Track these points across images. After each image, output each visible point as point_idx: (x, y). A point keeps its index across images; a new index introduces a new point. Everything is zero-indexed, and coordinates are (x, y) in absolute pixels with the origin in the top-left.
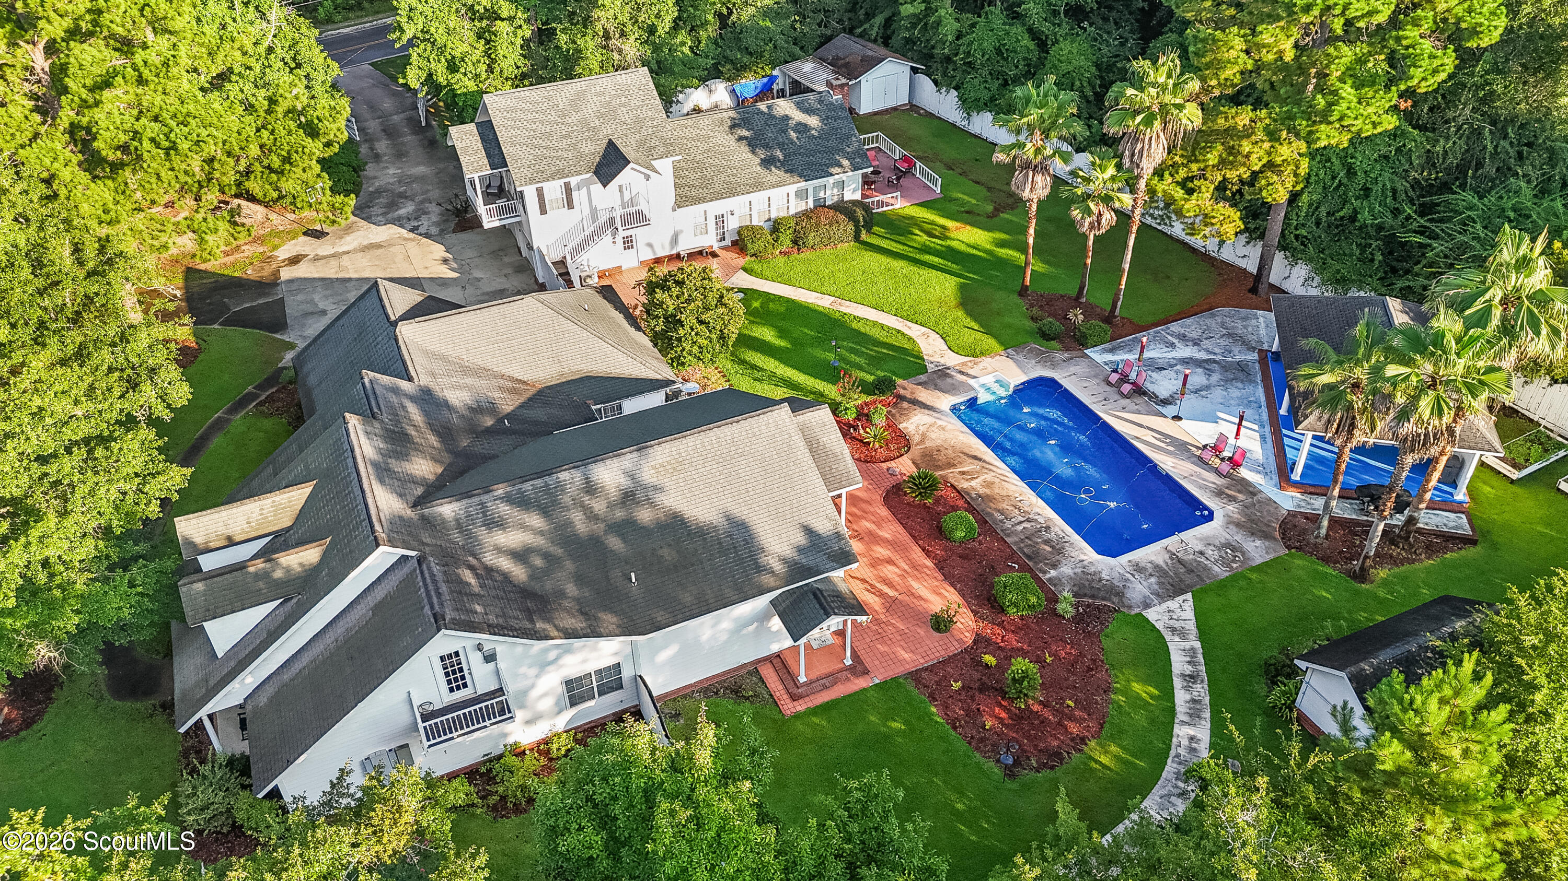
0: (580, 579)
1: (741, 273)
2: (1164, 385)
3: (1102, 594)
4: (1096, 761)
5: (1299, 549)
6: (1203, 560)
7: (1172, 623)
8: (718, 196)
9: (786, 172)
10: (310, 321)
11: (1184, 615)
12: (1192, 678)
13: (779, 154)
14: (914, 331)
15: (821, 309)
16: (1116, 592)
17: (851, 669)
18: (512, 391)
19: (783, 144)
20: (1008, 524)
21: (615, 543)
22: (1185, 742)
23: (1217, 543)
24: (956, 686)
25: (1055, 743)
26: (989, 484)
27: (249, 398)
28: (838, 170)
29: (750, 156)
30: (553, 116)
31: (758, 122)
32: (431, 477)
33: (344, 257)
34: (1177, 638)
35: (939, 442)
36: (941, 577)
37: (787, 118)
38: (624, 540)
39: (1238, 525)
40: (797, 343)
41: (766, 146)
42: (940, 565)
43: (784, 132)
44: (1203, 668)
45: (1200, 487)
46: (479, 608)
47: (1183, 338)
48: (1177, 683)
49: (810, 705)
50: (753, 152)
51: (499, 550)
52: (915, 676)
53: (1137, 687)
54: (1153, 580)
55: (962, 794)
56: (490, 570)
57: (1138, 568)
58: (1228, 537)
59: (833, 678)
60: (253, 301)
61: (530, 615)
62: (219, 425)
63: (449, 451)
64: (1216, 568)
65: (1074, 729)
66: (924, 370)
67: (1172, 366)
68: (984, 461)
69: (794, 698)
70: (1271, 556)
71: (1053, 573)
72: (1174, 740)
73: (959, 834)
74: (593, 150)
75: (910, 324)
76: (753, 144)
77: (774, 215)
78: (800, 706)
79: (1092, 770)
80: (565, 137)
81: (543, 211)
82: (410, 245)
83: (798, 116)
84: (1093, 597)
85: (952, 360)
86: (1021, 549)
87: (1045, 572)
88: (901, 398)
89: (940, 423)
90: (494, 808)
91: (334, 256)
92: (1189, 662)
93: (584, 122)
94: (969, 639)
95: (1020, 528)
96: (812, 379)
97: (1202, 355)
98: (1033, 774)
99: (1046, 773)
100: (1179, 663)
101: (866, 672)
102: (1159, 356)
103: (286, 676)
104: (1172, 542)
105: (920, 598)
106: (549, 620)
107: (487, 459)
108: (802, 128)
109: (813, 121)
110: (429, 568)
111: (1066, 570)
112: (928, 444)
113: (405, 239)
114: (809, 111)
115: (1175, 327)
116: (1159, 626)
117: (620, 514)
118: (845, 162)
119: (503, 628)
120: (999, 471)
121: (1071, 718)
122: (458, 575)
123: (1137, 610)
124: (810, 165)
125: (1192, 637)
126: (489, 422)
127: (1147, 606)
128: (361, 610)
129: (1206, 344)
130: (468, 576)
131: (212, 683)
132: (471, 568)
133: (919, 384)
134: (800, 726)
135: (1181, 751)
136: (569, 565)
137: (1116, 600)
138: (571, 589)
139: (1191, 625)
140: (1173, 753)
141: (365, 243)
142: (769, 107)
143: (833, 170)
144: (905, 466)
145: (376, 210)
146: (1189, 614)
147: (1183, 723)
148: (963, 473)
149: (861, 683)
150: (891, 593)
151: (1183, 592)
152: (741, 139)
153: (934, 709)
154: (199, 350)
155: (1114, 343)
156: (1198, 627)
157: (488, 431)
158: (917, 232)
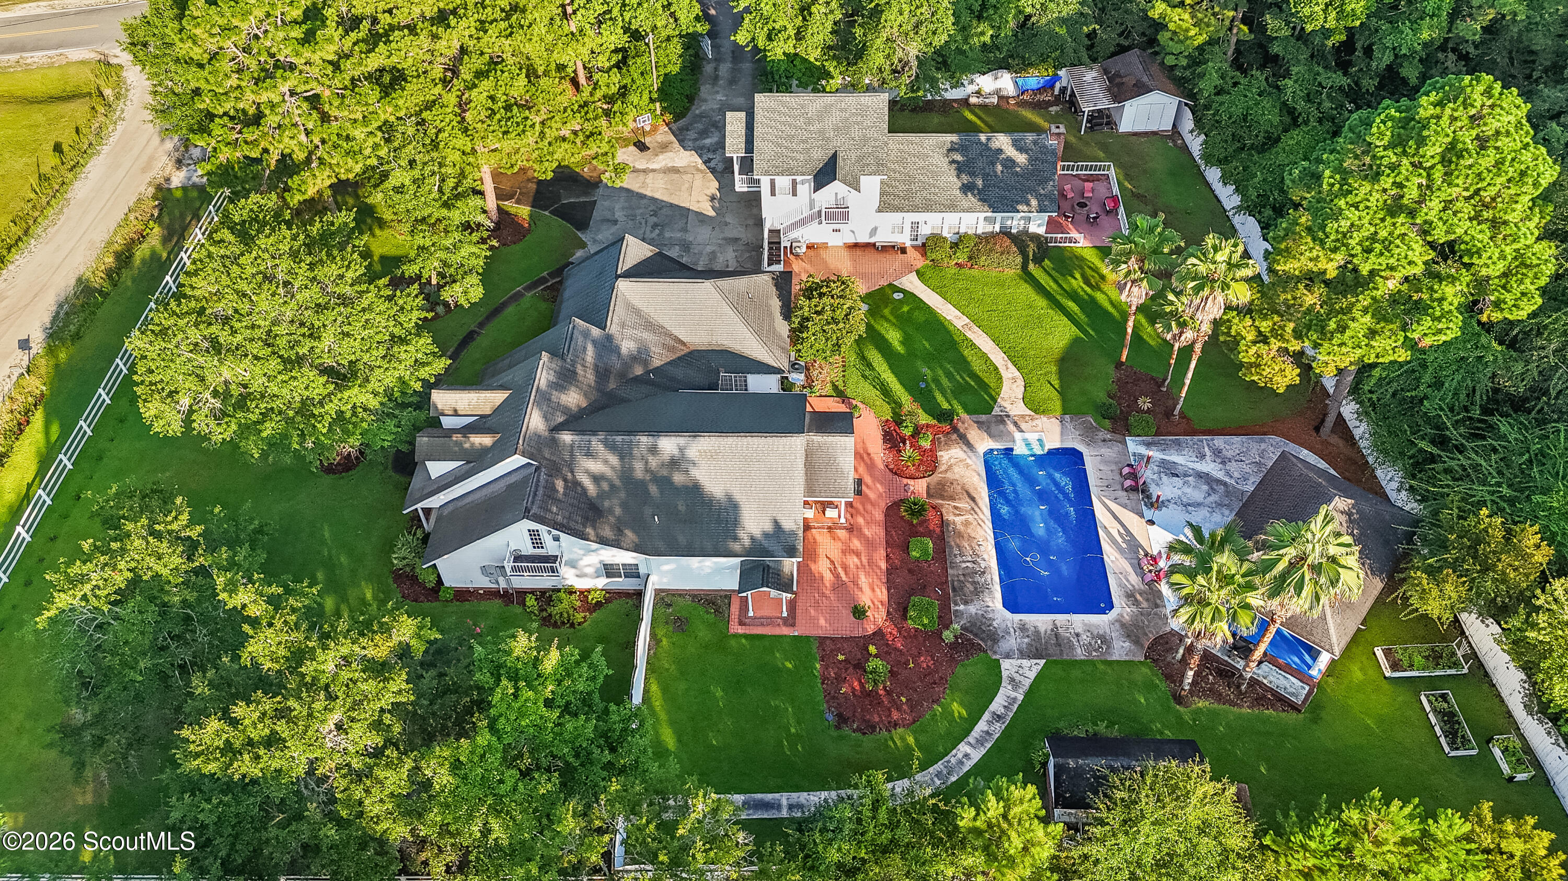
0: (624, 505)
1: (913, 277)
2: (1166, 489)
3: (984, 635)
4: (894, 742)
5: (1154, 661)
6: (1074, 641)
7: (1015, 675)
8: (915, 209)
9: (980, 200)
10: (604, 227)
11: (1028, 674)
12: (998, 717)
13: (980, 183)
14: (1009, 372)
15: (952, 328)
16: (994, 637)
17: (784, 619)
18: (671, 349)
19: (988, 174)
20: (958, 559)
21: (653, 489)
22: (960, 755)
23: (1095, 633)
24: (841, 657)
25: (877, 719)
26: (967, 524)
27: (543, 280)
28: (1025, 208)
29: (955, 179)
30: (801, 122)
31: (974, 152)
32: (574, 408)
33: (651, 175)
34: (1010, 687)
35: (957, 477)
36: (885, 580)
37: (1000, 151)
38: (662, 493)
39: (1123, 625)
40: (912, 353)
41: (972, 174)
42: (891, 572)
43: (993, 164)
44: (1011, 715)
45: (1120, 585)
46: (555, 509)
47: (1217, 453)
48: (986, 716)
49: (747, 632)
50: (958, 177)
51: (587, 472)
52: (822, 640)
53: (955, 706)
54: (1026, 640)
55: (799, 723)
56: (577, 484)
57: (1023, 628)
58: (1108, 631)
59: (769, 621)
60: (578, 197)
61: (586, 520)
62: (517, 297)
63: (599, 390)
64: (1079, 651)
65: (895, 715)
66: (988, 410)
67: (1185, 475)
68: (976, 504)
69: (741, 623)
70: (1127, 658)
71: (962, 607)
72: (954, 752)
73: (782, 746)
74: (820, 156)
75: (1010, 365)
76: (960, 169)
77: (962, 231)
78: (741, 630)
79: (888, 746)
80: (803, 142)
81: (773, 193)
82: (699, 176)
83: (1011, 152)
84: (976, 635)
85: (1018, 409)
86: (953, 581)
87: (956, 604)
88: (955, 429)
89: (969, 461)
90: (544, 619)
91: (644, 171)
92: (1005, 707)
93: (822, 132)
94: (870, 629)
95: (964, 565)
96: (903, 390)
97: (1220, 475)
98: (850, 732)
99: (859, 735)
100: (997, 705)
101: (793, 625)
102: (1183, 462)
103: (460, 504)
104: (1061, 618)
105: (861, 589)
106: (595, 528)
107: (623, 401)
108: (1010, 163)
109: (1021, 158)
110: (539, 475)
111: (972, 609)
112: (949, 475)
113: (698, 170)
114: (1021, 149)
115: (1219, 441)
116: (1005, 674)
117: (665, 473)
118: (1034, 202)
119: (564, 526)
120: (982, 516)
121: (899, 709)
122: (554, 484)
123: (998, 657)
124: (1003, 198)
125: (1021, 691)
126: (639, 371)
127: (1008, 656)
128: (502, 484)
129: (1233, 466)
130: (560, 485)
131: (426, 492)
132: (565, 480)
133: (977, 422)
134: (733, 642)
135: (953, 760)
136: (623, 495)
137: (989, 643)
138: (618, 511)
139: (1027, 683)
140: (946, 759)
141: (670, 165)
142: (988, 139)
143: (1020, 207)
144: (919, 487)
145: (692, 135)
146: (1032, 675)
147: (970, 744)
148: (956, 508)
149: (786, 631)
150: (844, 578)
151: (1040, 657)
152: (953, 162)
153: (818, 666)
154: (529, 231)
155: (1156, 438)
156: (1031, 686)
157: (636, 379)
158: (1078, 276)
